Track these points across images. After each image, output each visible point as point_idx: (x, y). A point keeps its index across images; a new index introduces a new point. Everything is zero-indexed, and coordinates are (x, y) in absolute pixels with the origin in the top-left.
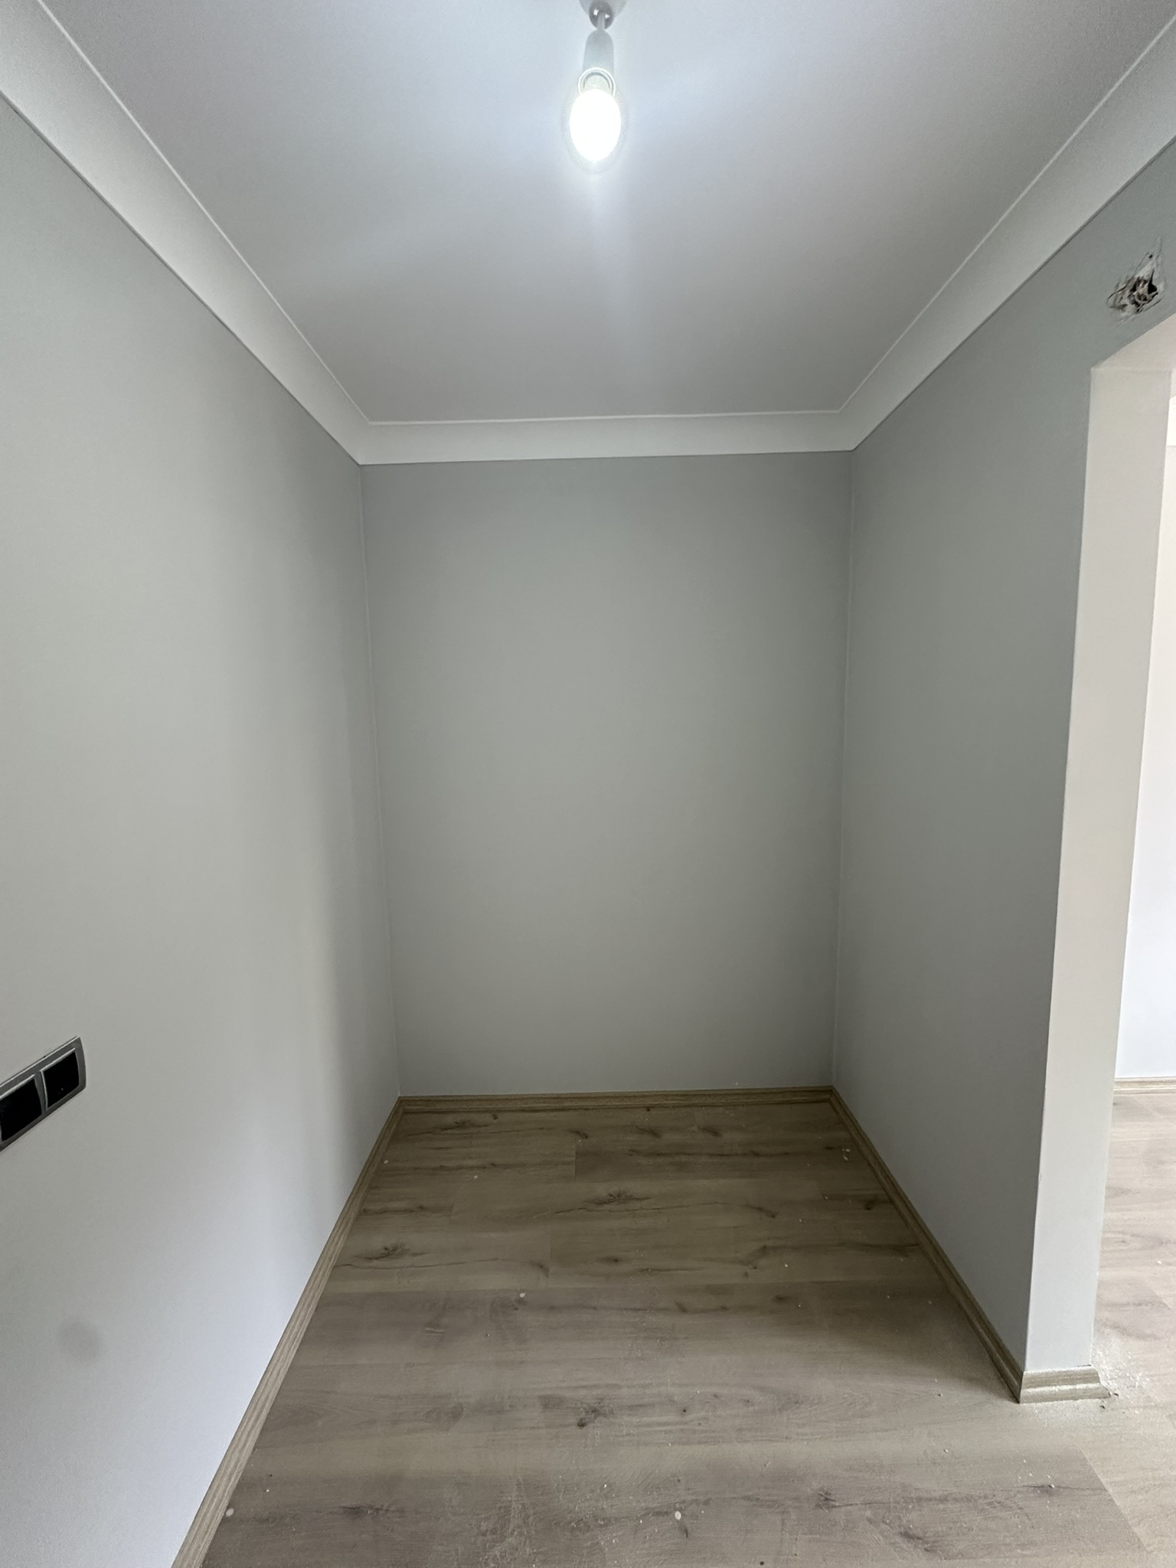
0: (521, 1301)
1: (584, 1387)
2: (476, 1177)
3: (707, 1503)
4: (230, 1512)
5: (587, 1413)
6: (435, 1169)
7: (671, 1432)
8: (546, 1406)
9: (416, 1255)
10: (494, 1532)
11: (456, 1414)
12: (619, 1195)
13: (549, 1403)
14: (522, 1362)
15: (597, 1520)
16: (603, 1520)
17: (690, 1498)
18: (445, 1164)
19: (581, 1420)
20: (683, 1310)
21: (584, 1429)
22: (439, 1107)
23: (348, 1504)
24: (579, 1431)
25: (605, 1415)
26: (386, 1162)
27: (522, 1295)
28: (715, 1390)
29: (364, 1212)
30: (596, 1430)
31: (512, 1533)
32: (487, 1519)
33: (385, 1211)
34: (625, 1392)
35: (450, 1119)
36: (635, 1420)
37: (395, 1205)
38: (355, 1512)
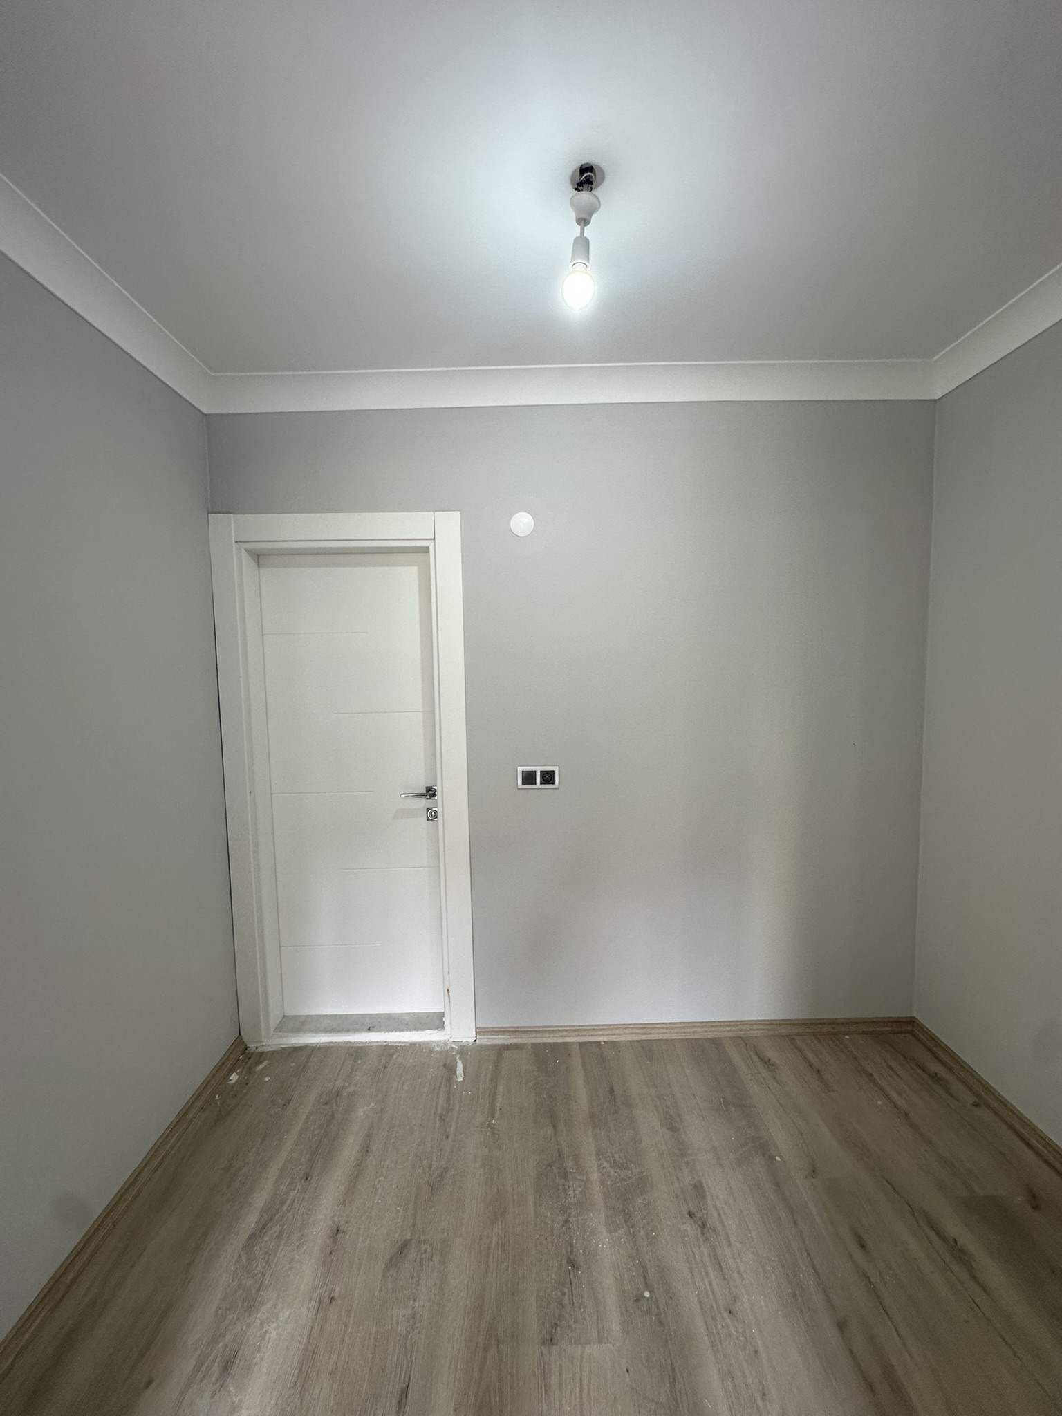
0: (772, 1158)
1: (719, 1215)
2: (879, 1103)
3: (661, 1323)
4: (603, 1043)
5: (700, 1218)
6: (865, 1071)
7: (708, 1296)
8: (695, 1186)
9: (774, 1078)
10: (615, 1161)
11: (673, 1129)
12: (962, 1251)
13: (699, 1188)
14: (721, 1165)
15: (632, 1227)
16: (633, 1232)
17: (661, 1307)
18: (876, 1076)
19: (694, 1215)
20: (841, 1326)
21: (688, 1216)
22: (940, 1053)
23: (614, 1088)
24: (685, 1213)
25: (703, 1233)
26: (847, 1037)
27: (778, 1159)
28: (762, 1350)
29: (791, 1039)
30: (689, 1227)
31: (615, 1172)
32: (620, 1156)
33: (800, 1050)
34: (728, 1252)
35: (935, 1067)
36: (707, 1260)
37: (810, 1055)
38: (612, 1091)
